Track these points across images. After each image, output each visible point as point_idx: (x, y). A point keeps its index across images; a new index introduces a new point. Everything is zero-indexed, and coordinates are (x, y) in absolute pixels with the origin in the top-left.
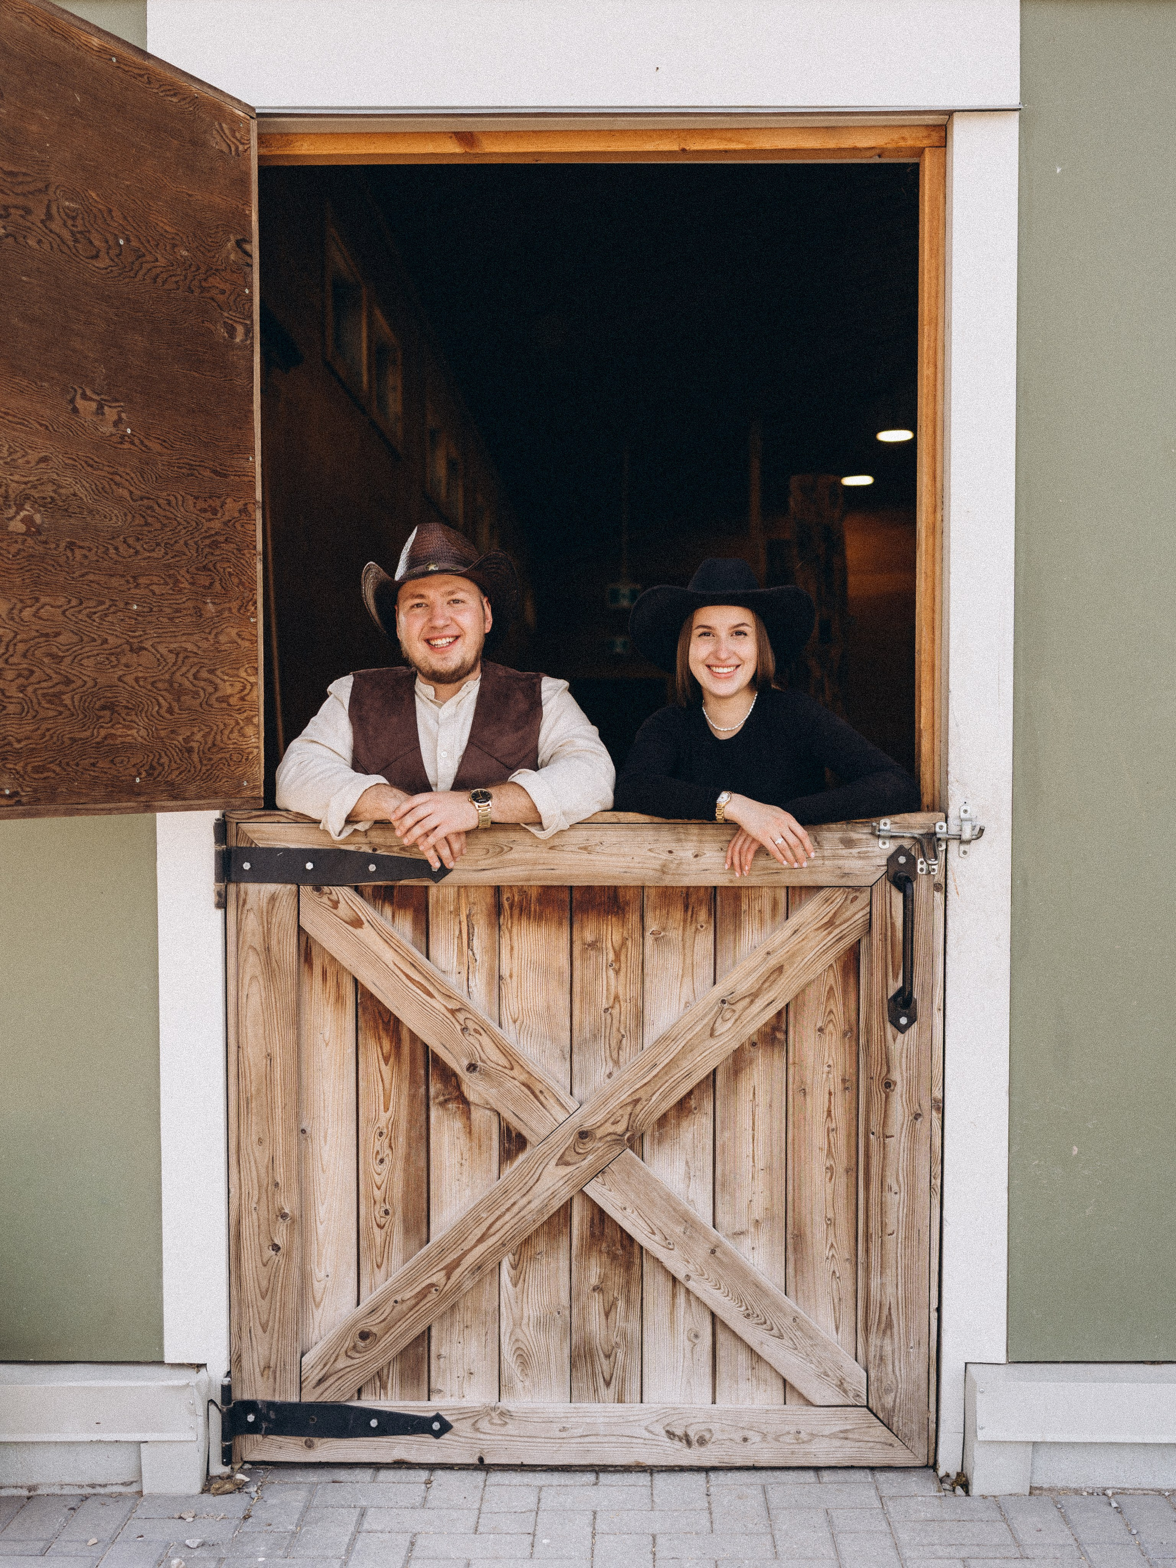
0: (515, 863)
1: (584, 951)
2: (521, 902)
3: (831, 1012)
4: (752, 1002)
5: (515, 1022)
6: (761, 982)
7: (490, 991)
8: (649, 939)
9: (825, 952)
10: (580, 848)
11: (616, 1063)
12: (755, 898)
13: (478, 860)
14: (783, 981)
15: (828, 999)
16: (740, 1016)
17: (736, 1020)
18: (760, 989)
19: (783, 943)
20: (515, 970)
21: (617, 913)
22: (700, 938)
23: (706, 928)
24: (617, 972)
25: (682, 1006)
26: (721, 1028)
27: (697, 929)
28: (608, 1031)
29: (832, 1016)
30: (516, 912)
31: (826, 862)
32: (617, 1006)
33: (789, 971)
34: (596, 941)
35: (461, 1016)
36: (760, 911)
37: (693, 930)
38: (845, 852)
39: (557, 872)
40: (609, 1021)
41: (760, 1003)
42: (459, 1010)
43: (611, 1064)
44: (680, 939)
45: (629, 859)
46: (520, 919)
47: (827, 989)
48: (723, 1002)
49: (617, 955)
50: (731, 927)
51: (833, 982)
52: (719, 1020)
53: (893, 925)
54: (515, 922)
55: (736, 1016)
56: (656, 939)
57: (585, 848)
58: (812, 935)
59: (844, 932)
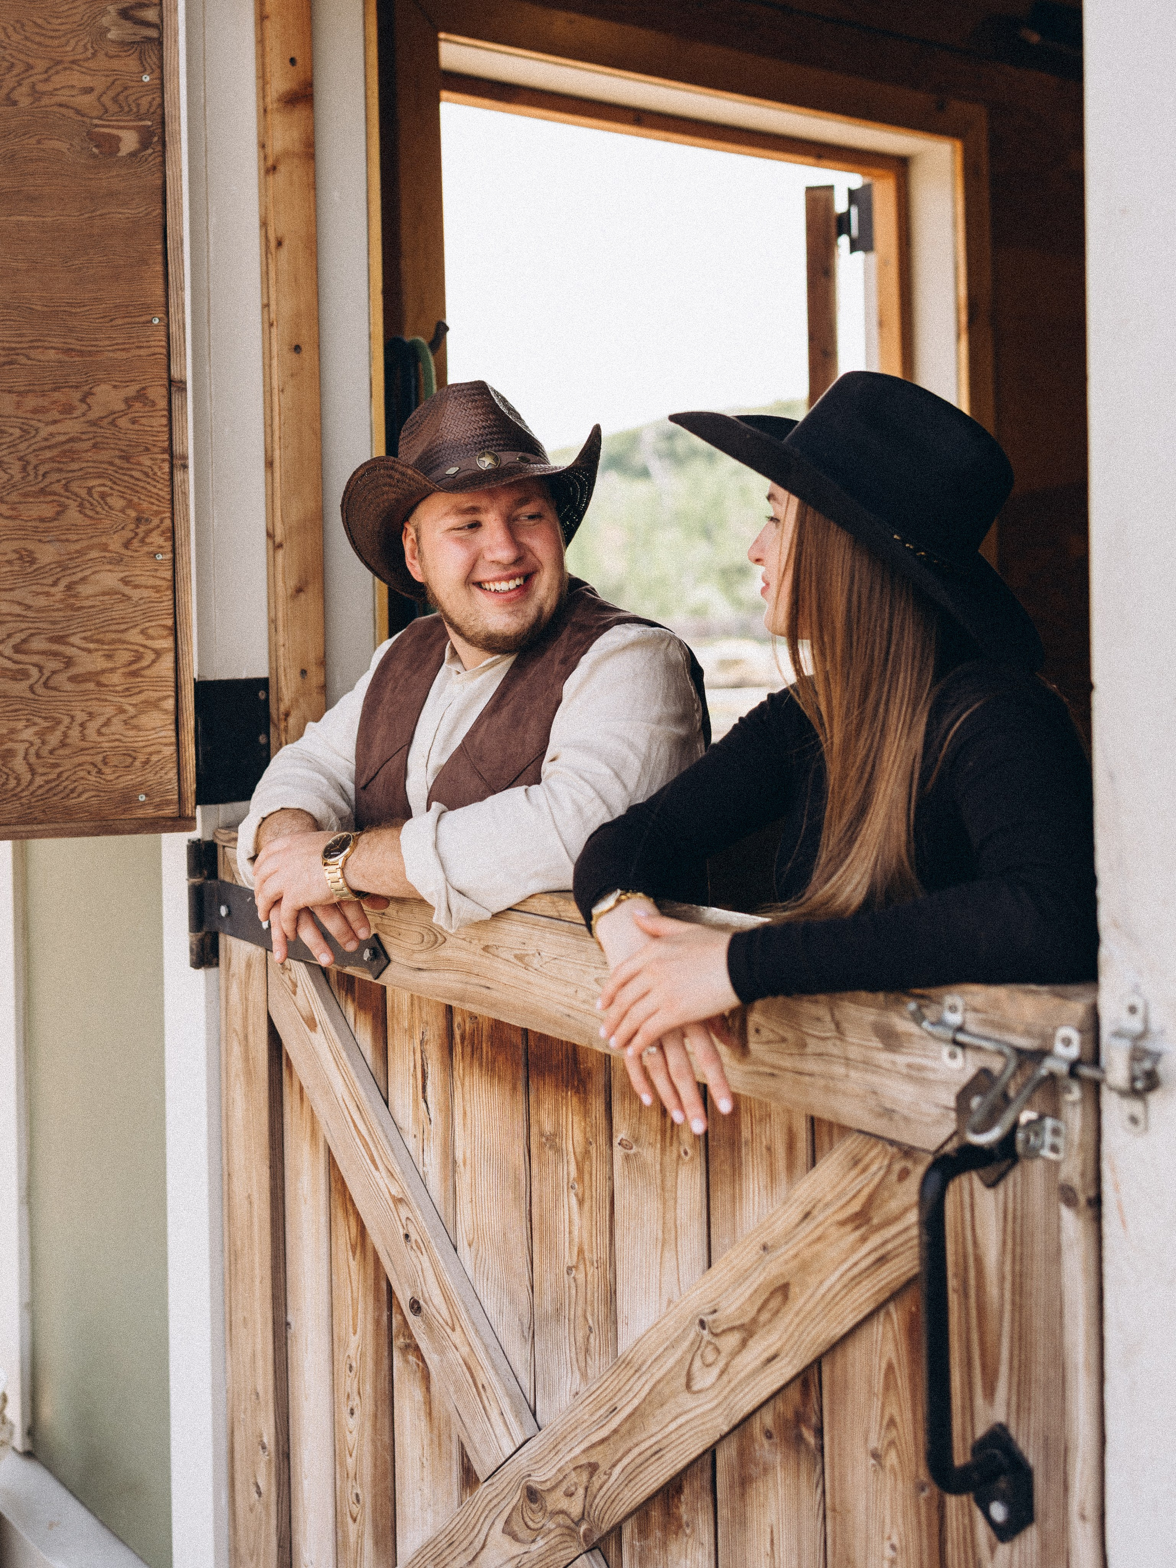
0: (449, 965)
1: (542, 1146)
2: (472, 1034)
3: (892, 1422)
4: (744, 1343)
5: (470, 1245)
6: (756, 1308)
7: (445, 1179)
8: (618, 1152)
9: (856, 1280)
10: (516, 956)
11: (584, 1376)
12: (761, 1120)
13: (413, 951)
14: (788, 1318)
15: (886, 1388)
16: (727, 1365)
17: (722, 1372)
18: (754, 1320)
19: (789, 1235)
20: (468, 1155)
21: (577, 1092)
22: (684, 1173)
23: (692, 1159)
24: (581, 1202)
25: (665, 1304)
26: (704, 1379)
27: (679, 1156)
28: (572, 1310)
29: (894, 1433)
30: (468, 1050)
31: (853, 1074)
32: (581, 1267)
33: (800, 1300)
34: (555, 1135)
35: (404, 1212)
36: (769, 1149)
37: (675, 1156)
38: (884, 1058)
39: (494, 994)
40: (573, 1292)
41: (759, 1349)
42: (401, 1200)
43: (577, 1375)
44: (658, 1167)
45: (570, 990)
46: (471, 1066)
47: (884, 1365)
48: (702, 1324)
49: (580, 1170)
50: (727, 1167)
51: (893, 1356)
52: (698, 1363)
53: (979, 1260)
54: (468, 1069)
55: (721, 1364)
56: (627, 1157)
57: (518, 957)
58: (834, 1232)
59: (889, 1246)
